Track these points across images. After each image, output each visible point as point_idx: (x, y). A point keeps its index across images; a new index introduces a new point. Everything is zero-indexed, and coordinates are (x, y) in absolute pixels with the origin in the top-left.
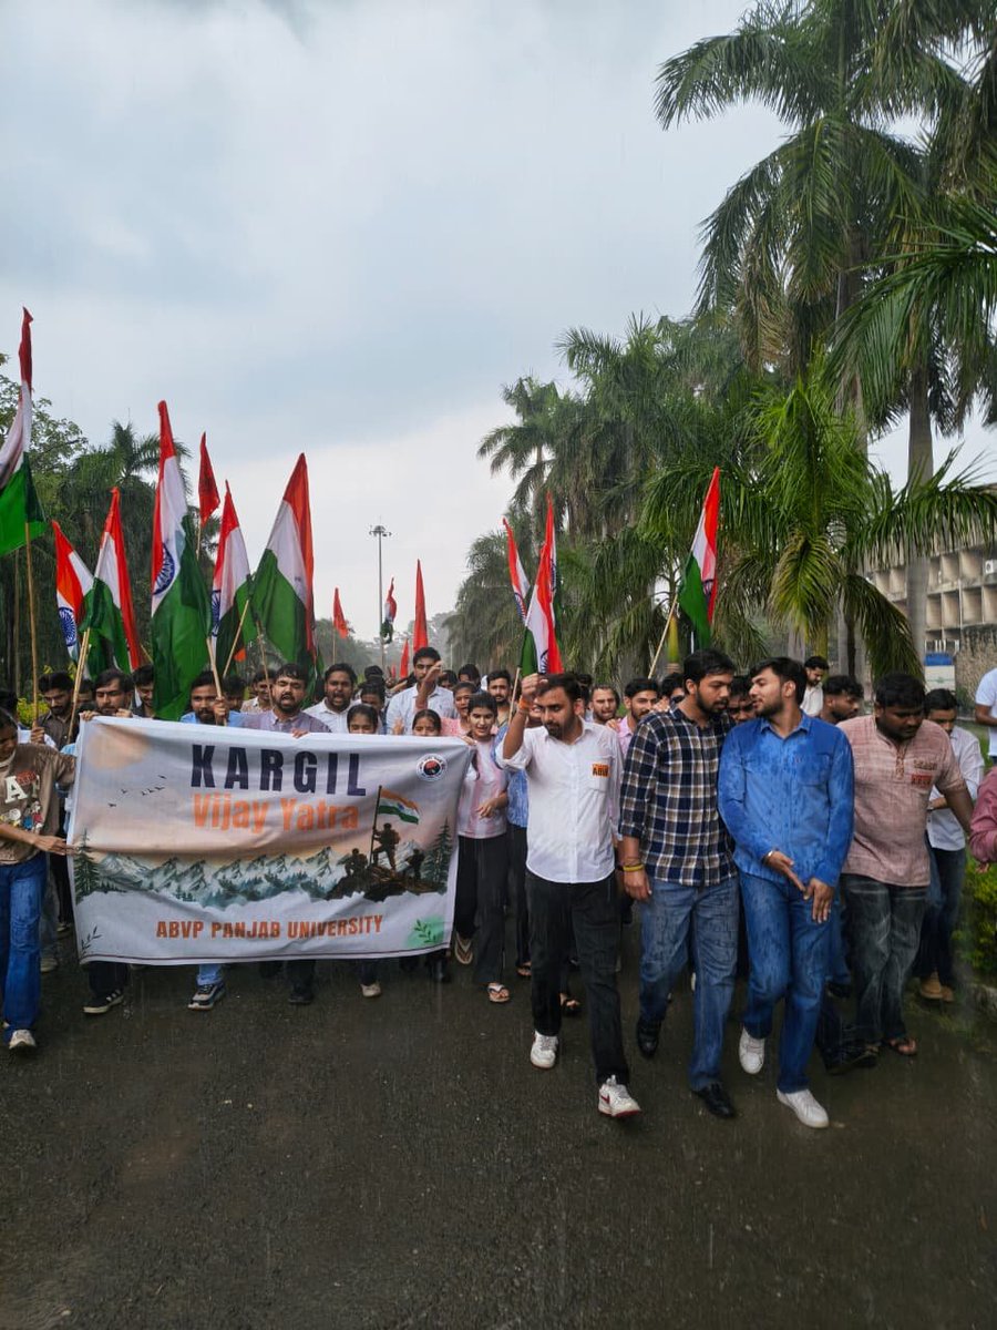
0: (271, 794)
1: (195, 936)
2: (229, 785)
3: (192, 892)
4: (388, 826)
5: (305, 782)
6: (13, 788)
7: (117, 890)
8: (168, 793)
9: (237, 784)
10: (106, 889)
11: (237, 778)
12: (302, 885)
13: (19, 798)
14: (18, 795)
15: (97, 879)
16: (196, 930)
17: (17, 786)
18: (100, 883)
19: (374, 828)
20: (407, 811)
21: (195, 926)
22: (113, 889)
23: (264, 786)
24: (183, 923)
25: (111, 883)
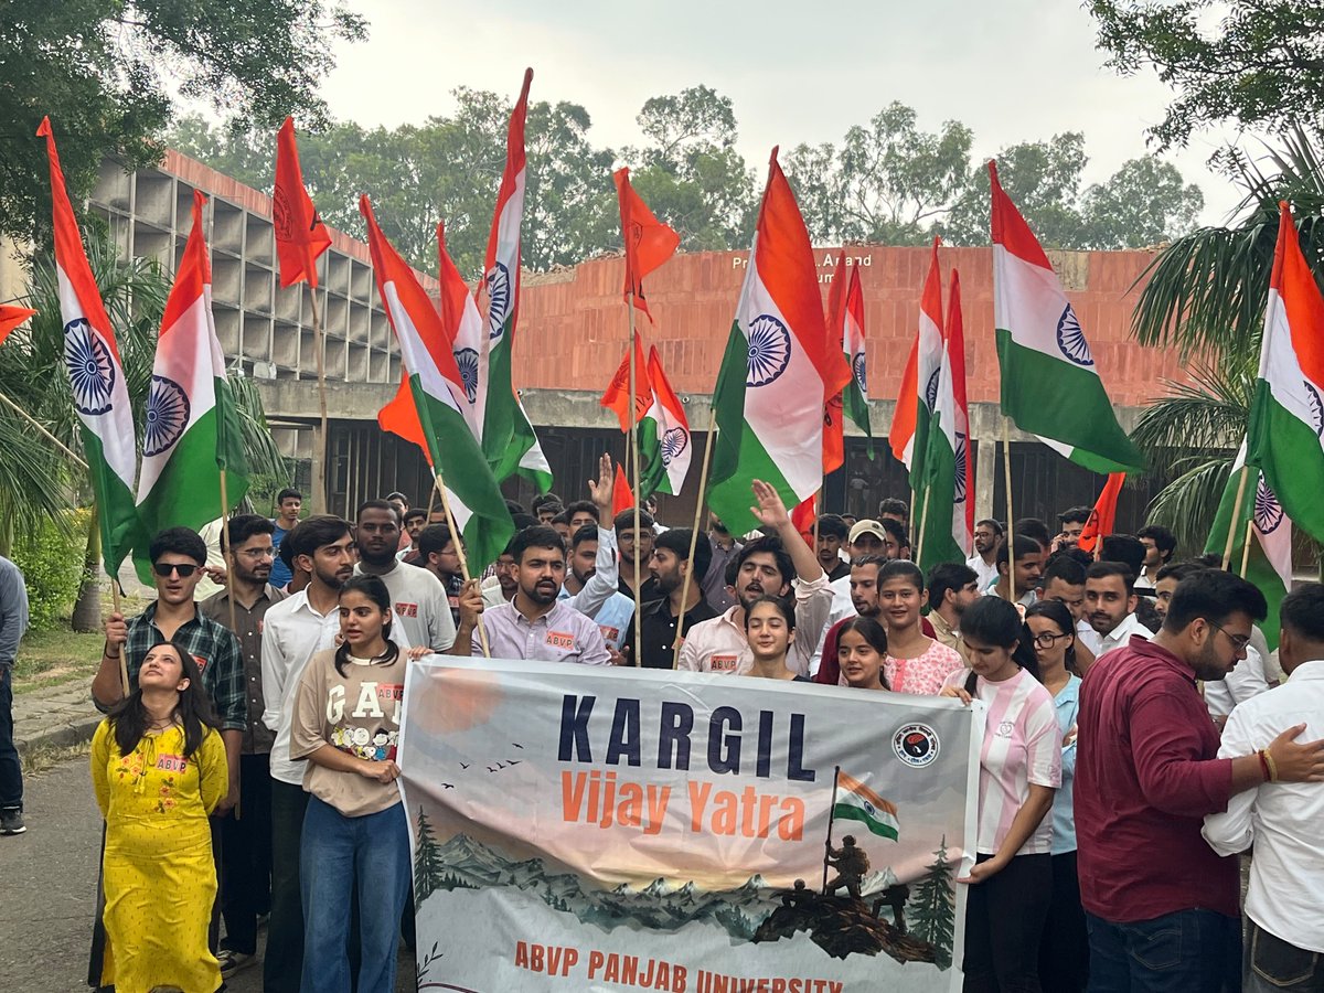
0: (673, 774)
1: (565, 973)
2: (612, 759)
3: (567, 899)
4: (849, 841)
5: (724, 756)
6: (368, 699)
7: (465, 886)
8: (526, 770)
9: (623, 757)
10: (451, 885)
11: (624, 749)
12: (718, 914)
13: (372, 715)
14: (372, 710)
15: (440, 870)
16: (567, 963)
17: (374, 696)
18: (442, 876)
19: (828, 843)
20: (881, 817)
21: (566, 958)
22: (460, 885)
23: (664, 763)
24: (550, 949)
25: (458, 875)
